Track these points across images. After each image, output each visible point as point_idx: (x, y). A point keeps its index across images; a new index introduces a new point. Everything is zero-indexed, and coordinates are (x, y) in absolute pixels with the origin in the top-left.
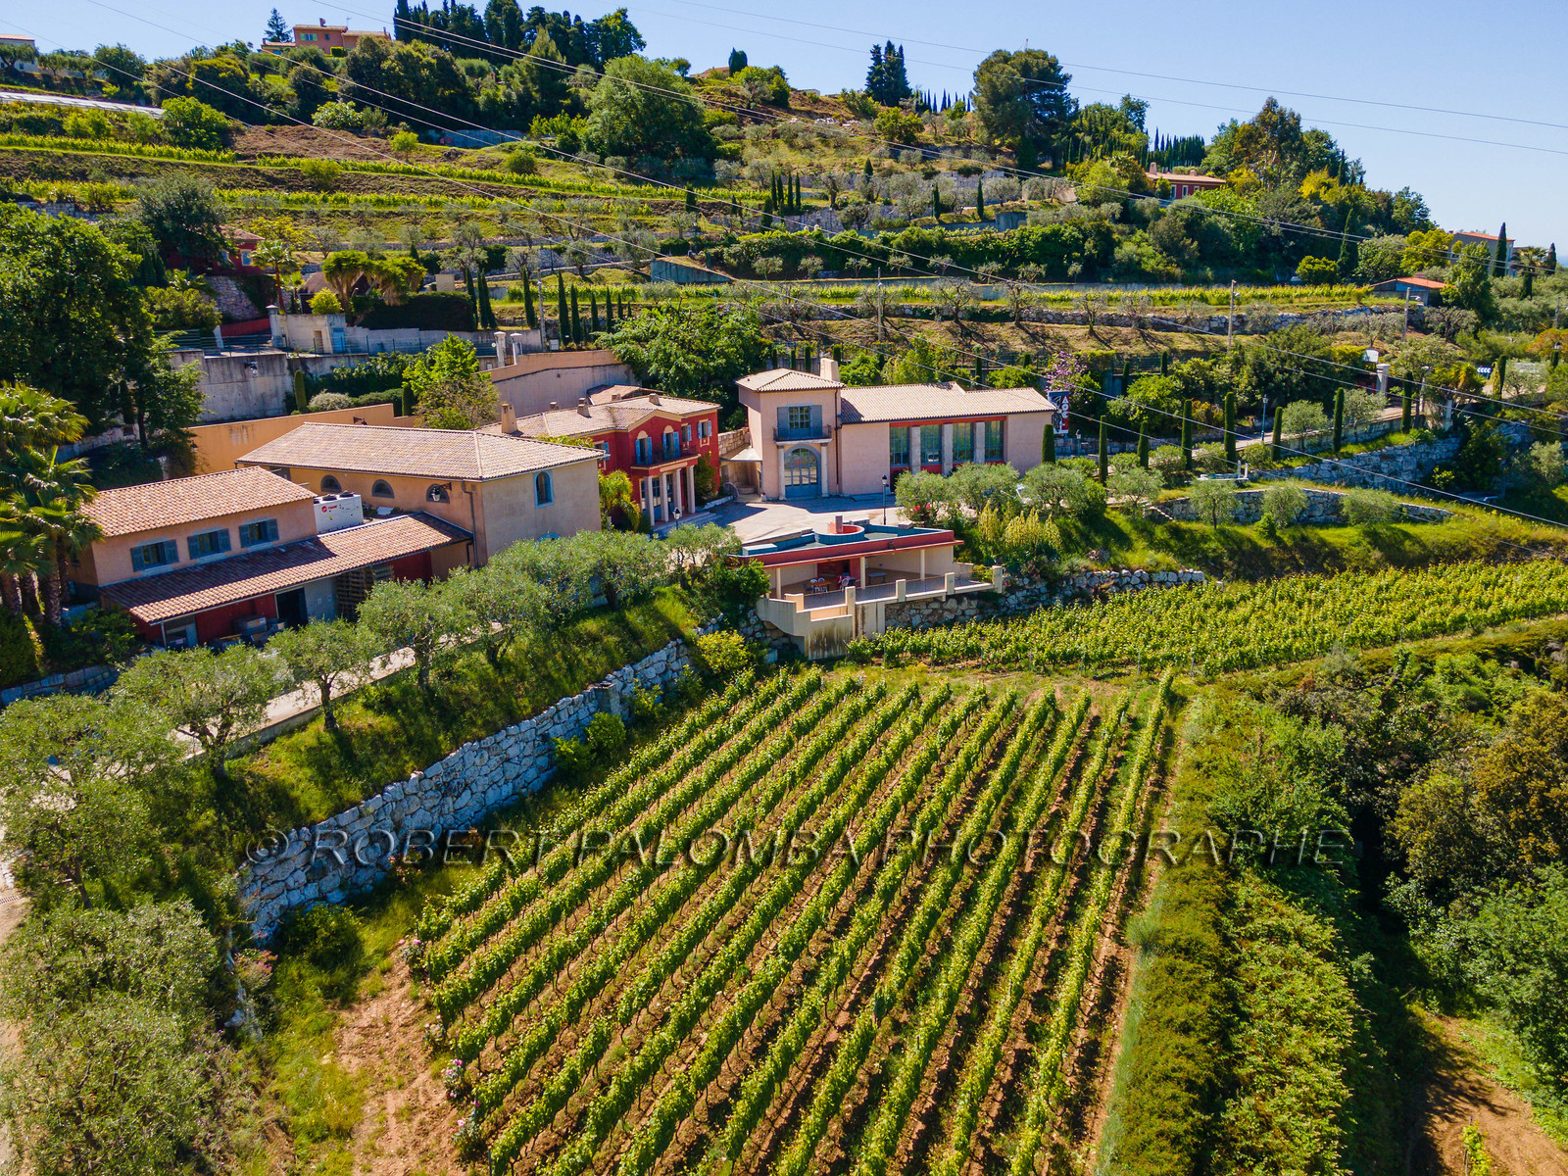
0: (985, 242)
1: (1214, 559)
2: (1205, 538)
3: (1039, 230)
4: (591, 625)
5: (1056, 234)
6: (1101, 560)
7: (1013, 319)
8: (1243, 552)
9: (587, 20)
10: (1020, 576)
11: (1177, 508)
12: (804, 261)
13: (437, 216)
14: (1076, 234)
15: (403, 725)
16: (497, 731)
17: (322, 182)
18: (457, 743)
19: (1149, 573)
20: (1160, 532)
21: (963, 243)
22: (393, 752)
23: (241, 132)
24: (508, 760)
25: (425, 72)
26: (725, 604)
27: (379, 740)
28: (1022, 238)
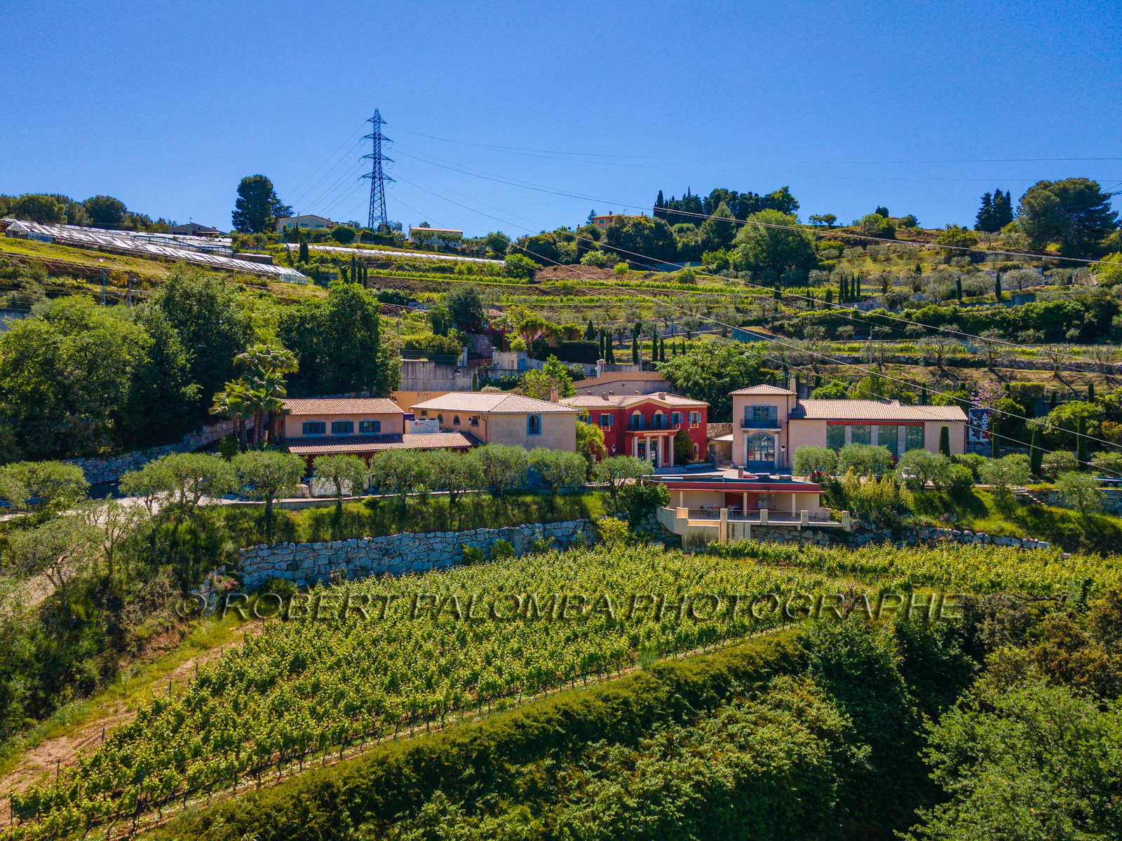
0: (994, 315)
1: (1069, 537)
2: (1064, 519)
3: (1044, 305)
4: (529, 499)
5: (1059, 308)
6: (947, 521)
7: (986, 366)
8: (1104, 536)
9: (762, 195)
10: (869, 522)
11: (1051, 498)
12: (841, 329)
13: (620, 307)
14: (1079, 307)
15: (376, 516)
16: (429, 532)
17: (567, 291)
18: (400, 530)
19: (992, 536)
20: (1021, 511)
21: (974, 317)
22: (362, 525)
23: (540, 270)
24: (433, 550)
25: (646, 232)
26: (632, 507)
27: (357, 518)
28: (1027, 311)
